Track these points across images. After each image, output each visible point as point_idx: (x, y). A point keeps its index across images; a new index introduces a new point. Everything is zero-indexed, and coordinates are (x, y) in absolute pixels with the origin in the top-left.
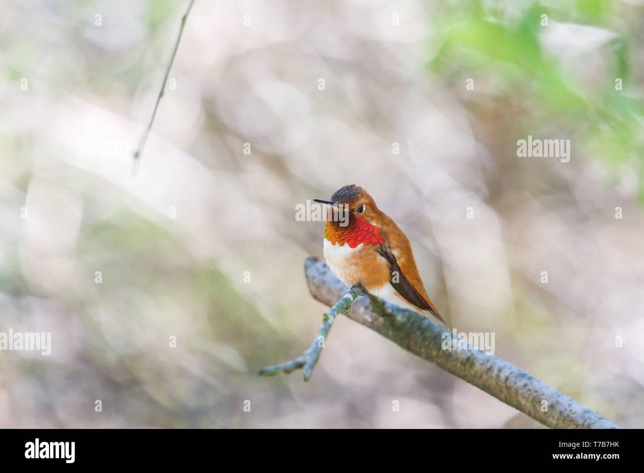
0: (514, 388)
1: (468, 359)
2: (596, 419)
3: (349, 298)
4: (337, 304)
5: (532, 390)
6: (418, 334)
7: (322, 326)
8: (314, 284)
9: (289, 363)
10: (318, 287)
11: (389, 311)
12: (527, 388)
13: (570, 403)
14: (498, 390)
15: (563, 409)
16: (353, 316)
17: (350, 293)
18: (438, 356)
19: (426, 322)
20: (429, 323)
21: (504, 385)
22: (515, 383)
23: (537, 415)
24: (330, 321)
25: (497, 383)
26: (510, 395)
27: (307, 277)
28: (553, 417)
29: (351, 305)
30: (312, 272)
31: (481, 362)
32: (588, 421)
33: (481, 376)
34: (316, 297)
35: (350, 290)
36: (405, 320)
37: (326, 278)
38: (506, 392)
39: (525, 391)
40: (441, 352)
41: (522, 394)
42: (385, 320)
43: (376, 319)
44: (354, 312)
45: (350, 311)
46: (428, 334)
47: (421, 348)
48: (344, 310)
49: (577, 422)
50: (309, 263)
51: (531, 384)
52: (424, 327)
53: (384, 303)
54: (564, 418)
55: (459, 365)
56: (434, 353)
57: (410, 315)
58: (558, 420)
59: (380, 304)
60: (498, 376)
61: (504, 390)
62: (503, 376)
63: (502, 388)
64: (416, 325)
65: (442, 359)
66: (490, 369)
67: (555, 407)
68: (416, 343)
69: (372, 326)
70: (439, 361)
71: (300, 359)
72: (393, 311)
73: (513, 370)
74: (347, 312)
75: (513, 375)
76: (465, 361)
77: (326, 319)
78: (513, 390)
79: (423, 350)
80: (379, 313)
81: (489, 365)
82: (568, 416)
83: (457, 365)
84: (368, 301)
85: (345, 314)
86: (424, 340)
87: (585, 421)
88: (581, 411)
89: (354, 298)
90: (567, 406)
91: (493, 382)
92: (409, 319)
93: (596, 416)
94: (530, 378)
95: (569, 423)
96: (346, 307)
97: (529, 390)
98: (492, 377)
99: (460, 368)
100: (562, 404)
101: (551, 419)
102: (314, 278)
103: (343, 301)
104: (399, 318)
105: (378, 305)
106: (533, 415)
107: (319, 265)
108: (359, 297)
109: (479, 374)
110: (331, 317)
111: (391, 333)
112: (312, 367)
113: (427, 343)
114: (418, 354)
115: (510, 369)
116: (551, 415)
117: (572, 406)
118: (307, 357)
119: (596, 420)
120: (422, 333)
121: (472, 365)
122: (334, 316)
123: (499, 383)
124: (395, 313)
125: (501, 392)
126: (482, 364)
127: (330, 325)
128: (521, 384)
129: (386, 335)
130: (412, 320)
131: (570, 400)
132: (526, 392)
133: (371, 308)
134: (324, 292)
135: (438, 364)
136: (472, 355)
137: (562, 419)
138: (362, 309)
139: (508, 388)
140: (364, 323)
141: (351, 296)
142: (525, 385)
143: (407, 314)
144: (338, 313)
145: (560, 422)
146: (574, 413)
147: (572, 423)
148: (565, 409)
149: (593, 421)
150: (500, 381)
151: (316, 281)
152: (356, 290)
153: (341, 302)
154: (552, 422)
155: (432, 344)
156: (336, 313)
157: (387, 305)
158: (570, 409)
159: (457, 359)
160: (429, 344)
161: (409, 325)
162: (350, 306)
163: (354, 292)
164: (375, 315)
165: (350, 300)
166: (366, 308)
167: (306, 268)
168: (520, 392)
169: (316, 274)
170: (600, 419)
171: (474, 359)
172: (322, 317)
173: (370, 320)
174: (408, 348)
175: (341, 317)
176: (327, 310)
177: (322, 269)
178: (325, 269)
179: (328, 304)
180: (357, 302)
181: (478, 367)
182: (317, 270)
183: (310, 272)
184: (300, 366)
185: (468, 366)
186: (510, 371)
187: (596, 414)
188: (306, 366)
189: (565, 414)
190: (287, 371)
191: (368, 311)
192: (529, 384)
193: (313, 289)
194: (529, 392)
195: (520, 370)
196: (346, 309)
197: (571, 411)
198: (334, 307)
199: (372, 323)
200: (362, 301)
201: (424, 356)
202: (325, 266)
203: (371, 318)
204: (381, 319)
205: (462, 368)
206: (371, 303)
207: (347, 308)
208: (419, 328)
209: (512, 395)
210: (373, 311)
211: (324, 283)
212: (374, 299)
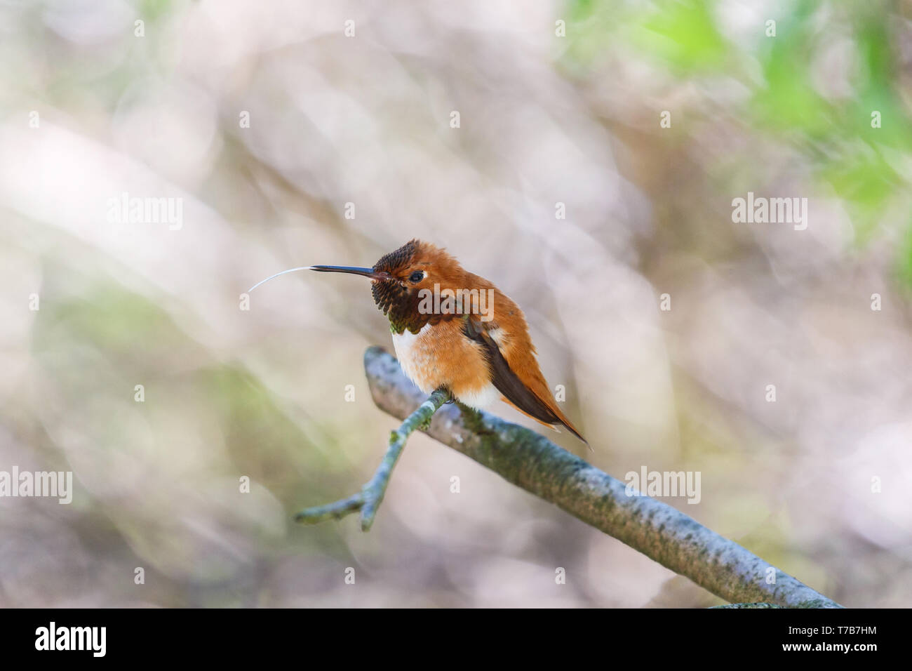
0: (672, 541)
1: (605, 498)
2: (793, 586)
3: (429, 408)
4: (411, 416)
5: (699, 544)
6: (532, 460)
7: (388, 449)
8: (379, 387)
9: (340, 504)
10: (384, 392)
11: (490, 426)
12: (692, 540)
13: (755, 562)
14: (648, 543)
15: (744, 572)
16: (436, 434)
17: (431, 399)
18: (560, 493)
19: (543, 444)
20: (548, 444)
21: (657, 537)
22: (675, 533)
23: (707, 582)
24: (400, 442)
25: (647, 532)
26: (667, 551)
27: (368, 376)
28: (730, 584)
29: (432, 418)
30: (376, 369)
31: (623, 502)
32: (781, 590)
33: (624, 524)
34: (381, 406)
35: (430, 395)
36: (512, 440)
37: (396, 378)
38: (661, 548)
39: (688, 546)
40: (565, 488)
41: (684, 550)
42: (482, 440)
43: (469, 438)
44: (437, 428)
45: (431, 427)
46: (546, 461)
47: (535, 482)
48: (422, 425)
49: (766, 590)
50: (370, 356)
51: (698, 535)
52: (540, 450)
53: (481, 415)
54: (747, 585)
55: (591, 507)
56: (555, 489)
57: (519, 432)
58: (738, 587)
59: (476, 416)
60: (649, 523)
61: (657, 543)
62: (656, 523)
63: (655, 540)
64: (529, 447)
65: (567, 498)
66: (637, 513)
67: (733, 569)
68: (528, 475)
69: (463, 449)
70: (562, 500)
71: (356, 498)
72: (494, 427)
73: (671, 514)
74: (426, 429)
75: (671, 522)
76: (600, 500)
77: (395, 438)
78: (670, 544)
79: (539, 485)
80: (473, 430)
81: (635, 507)
82: (752, 582)
83: (588, 506)
84: (458, 412)
85: (423, 432)
86: (540, 469)
87: (777, 589)
88: (772, 575)
89: (437, 407)
90: (750, 568)
91: (642, 532)
92: (518, 438)
93: (792, 583)
94: (696, 527)
95: (753, 593)
96: (424, 420)
97: (695, 544)
98: (640, 525)
99: (593, 511)
100: (742, 564)
101: (726, 588)
102: (378, 377)
103: (420, 411)
104: (504, 437)
105: (472, 418)
106: (700, 581)
107: (386, 359)
108: (444, 407)
109: (620, 520)
110: (402, 437)
111: (491, 459)
112: (374, 508)
113: (544, 474)
114: (531, 490)
115: (667, 512)
116: (727, 580)
117: (758, 567)
118: (365, 493)
119: (794, 589)
120: (536, 461)
121: (611, 506)
122: (407, 434)
123: (651, 534)
124: (498, 429)
125: (652, 545)
126: (625, 506)
127: (401, 448)
128: (682, 535)
129: (485, 463)
130: (522, 441)
131: (755, 559)
132: (690, 547)
133: (462, 422)
134: (393, 399)
135: (560, 505)
136: (611, 491)
137: (744, 587)
138: (449, 424)
139: (664, 541)
140: (452, 444)
141: (432, 404)
142: (689, 537)
143: (515, 431)
144: (412, 430)
145: (740, 591)
146: (760, 579)
147: (758, 593)
148: (748, 573)
149: (789, 590)
150: (652, 530)
151: (381, 382)
152: (440, 395)
153: (417, 413)
154: (728, 592)
155: (552, 476)
156: (409, 429)
157: (487, 418)
158: (755, 572)
159: (588, 499)
160: (547, 476)
161: (519, 447)
162: (430, 419)
163: (436, 398)
164: (468, 432)
165: (431, 410)
166: (455, 422)
167: (367, 363)
168: (681, 546)
169: (381, 373)
170: (799, 586)
171: (613, 498)
172: (389, 436)
173: (460, 440)
174: (517, 482)
175: (418, 437)
176: (397, 425)
177: (390, 365)
178: (394, 365)
179: (399, 416)
180: (441, 414)
181: (619, 509)
182: (384, 365)
183: (371, 369)
184: (356, 507)
185: (604, 509)
186: (667, 516)
187: (792, 580)
188: (365, 508)
189: (747, 579)
190: (337, 515)
191: (458, 428)
192: (694, 536)
193: (378, 394)
194: (695, 548)
195: (681, 515)
196: (425, 423)
197: (756, 575)
198: (407, 421)
199: (463, 444)
200: (448, 412)
201: (541, 493)
202: (395, 360)
203: (462, 437)
204: (477, 439)
205: (597, 511)
206: (462, 416)
207: (426, 423)
208: (533, 452)
209: (670, 550)
210: (466, 427)
211: (393, 385)
212: (466, 411)
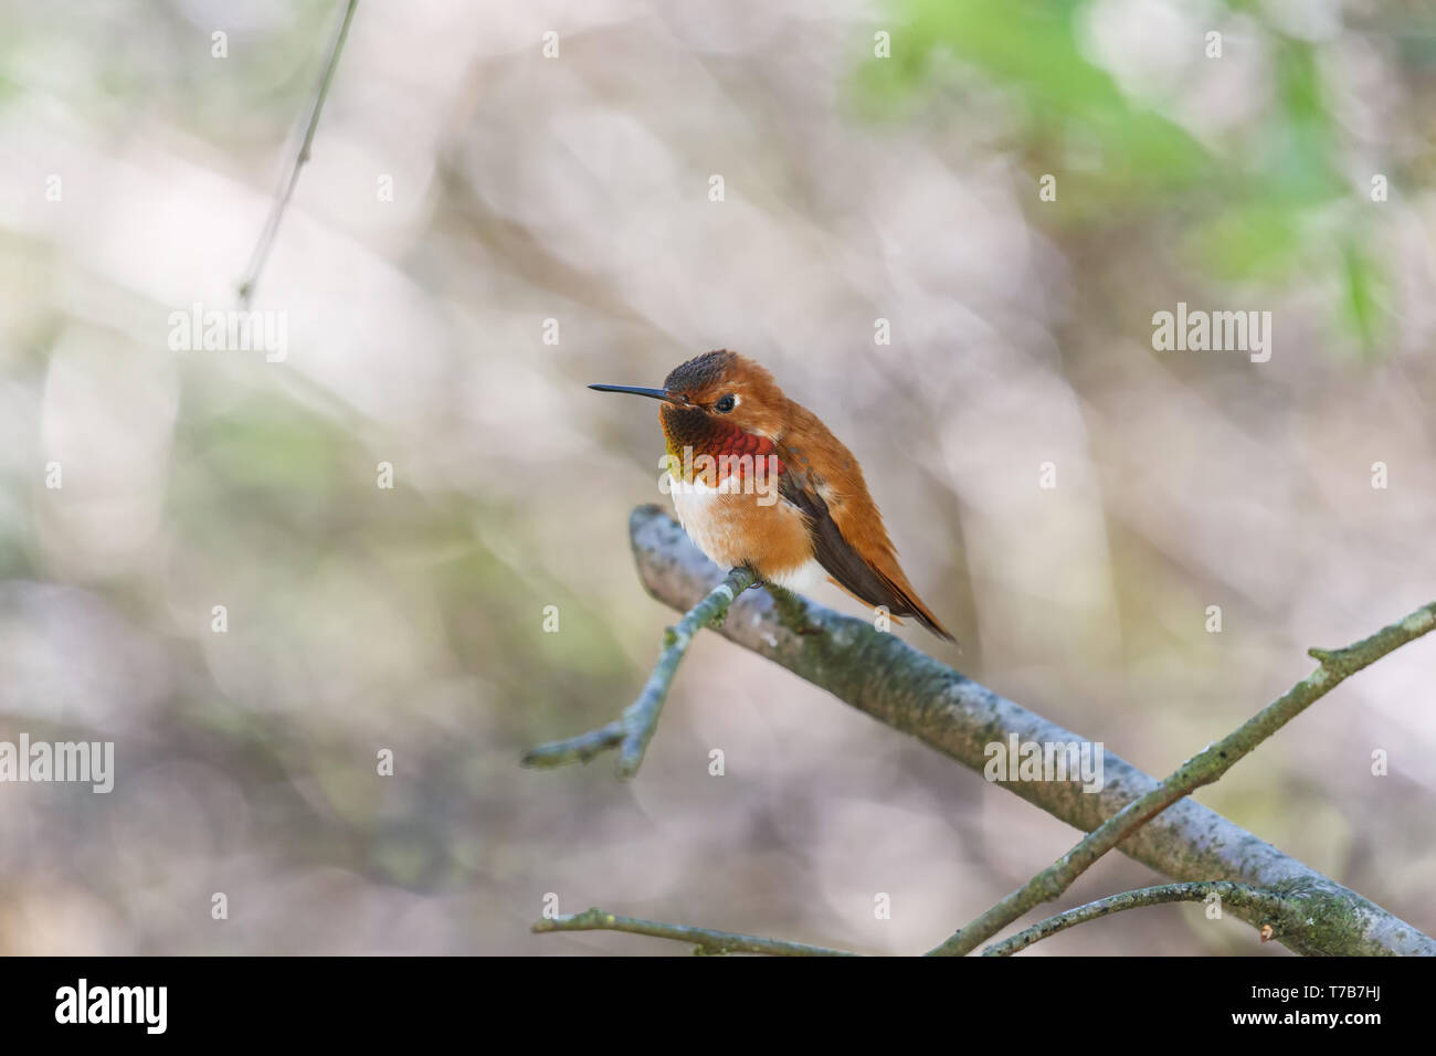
1: (990, 726)
2: (1269, 857)
3: (724, 595)
4: (696, 607)
5: (1130, 795)
6: (880, 671)
7: (662, 655)
8: (652, 565)
9: (590, 738)
10: (661, 571)
11: (817, 622)
12: (1119, 790)
13: (1213, 822)
14: (1054, 794)
15: (1196, 837)
16: (738, 635)
17: (728, 582)
18: (922, 721)
19: (896, 648)
20: (905, 648)
21: (1067, 784)
23: (1141, 851)
24: (680, 645)
26: (1082, 804)
27: (635, 548)
28: (1176, 853)
29: (730, 609)
30: (647, 538)
31: (1016, 733)
32: (1252, 862)
34: (655, 593)
35: (727, 576)
36: (850, 642)
37: (679, 551)
38: (1072, 800)
39: (1113, 797)
40: (929, 714)
41: (1107, 804)
42: (807, 643)
43: (787, 640)
44: (738, 625)
45: (729, 623)
46: (901, 673)
47: (885, 703)
48: (713, 620)
49: (1228, 863)
50: (639, 519)
51: (1127, 781)
52: (892, 657)
53: (804, 606)
54: (1200, 856)
55: (969, 741)
56: (915, 714)
57: (864, 631)
58: (1187, 859)
59: (797, 607)
61: (1068, 794)
63: (1063, 790)
64: (875, 652)
65: (932, 728)
67: (1180, 832)
68: (875, 694)
69: (778, 656)
70: (925, 731)
71: (614, 728)
72: (823, 624)
74: (720, 625)
76: (981, 731)
77: (672, 639)
78: (1086, 796)
79: (891, 709)
80: (794, 628)
82: (1208, 851)
83: (964, 740)
84: (769, 601)
85: (715, 630)
86: (893, 685)
87: (1245, 861)
88: (1238, 840)
89: (737, 593)
90: (1205, 831)
92: (859, 639)
93: (1268, 852)
94: (1125, 770)
95: (1210, 867)
96: (716, 613)
97: (1124, 795)
99: (972, 746)
100: (1194, 824)
101: (1170, 859)
102: (651, 550)
103: (710, 600)
104: (838, 637)
105: (790, 609)
106: (1131, 849)
107: (662, 523)
108: (748, 593)
110: (683, 638)
111: (819, 671)
112: (641, 744)
113: (898, 692)
114: (880, 716)
116: (1172, 848)
117: (1217, 829)
118: (630, 720)
119: (1270, 860)
120: (888, 671)
122: (691, 634)
124: (829, 626)
125: (1061, 798)
127: (681, 654)
128: (1104, 781)
129: (809, 677)
130: (866, 644)
131: (1213, 817)
132: (1117, 799)
133: (776, 617)
134: (673, 582)
135: (923, 738)
136: (998, 717)
137: (1196, 858)
138: (757, 619)
139: (1076, 791)
140: (761, 649)
141: (728, 588)
142: (1115, 785)
143: (854, 628)
144: (698, 627)
145: (1191, 865)
146: (1221, 846)
147: (1217, 867)
148: (1202, 837)
149: (1263, 863)
151: (656, 557)
152: (740, 576)
153: (706, 602)
154: (1173, 866)
155: (910, 695)
156: (693, 627)
157: (812, 609)
158: (1213, 836)
159: (964, 728)
160: (903, 696)
161: (860, 652)
162: (726, 612)
163: (735, 581)
164: (785, 631)
165: (727, 598)
166: (766, 616)
167: (634, 529)
168: (1103, 798)
169: (655, 543)
170: (1279, 857)
171: (1003, 727)
172: (664, 636)
173: (774, 643)
174: (859, 704)
175: (707, 639)
176: (675, 619)
177: (668, 532)
178: (677, 532)
179: (681, 607)
180: (745, 603)
182: (659, 532)
183: (641, 538)
184: (613, 742)
185: (987, 744)
187: (1269, 848)
188: (628, 743)
189: (1201, 847)
190: (586, 755)
191: (769, 624)
192: (1122, 783)
193: (651, 575)
194: (1123, 800)
196: (717, 617)
197: (1214, 840)
198: (691, 614)
199: (778, 649)
200: (756, 602)
201: (892, 720)
202: (676, 524)
203: (776, 638)
204: (799, 641)
205: (977, 747)
206: (775, 607)
207: (719, 617)
208: (882, 660)
209: (1086, 805)
210: (781, 623)
211: (673, 561)
212: (783, 598)
